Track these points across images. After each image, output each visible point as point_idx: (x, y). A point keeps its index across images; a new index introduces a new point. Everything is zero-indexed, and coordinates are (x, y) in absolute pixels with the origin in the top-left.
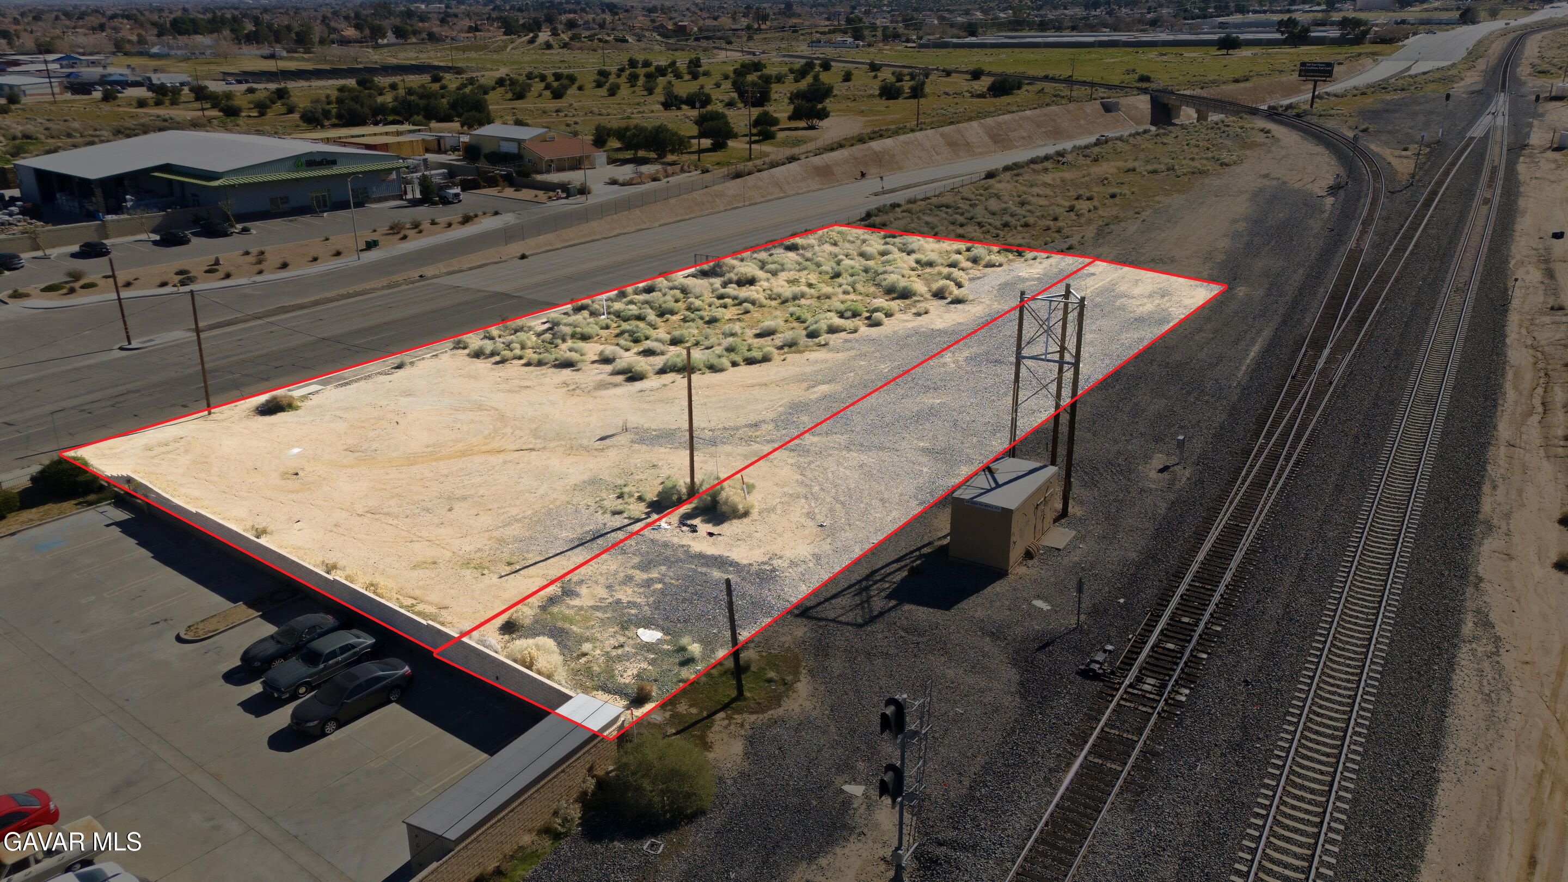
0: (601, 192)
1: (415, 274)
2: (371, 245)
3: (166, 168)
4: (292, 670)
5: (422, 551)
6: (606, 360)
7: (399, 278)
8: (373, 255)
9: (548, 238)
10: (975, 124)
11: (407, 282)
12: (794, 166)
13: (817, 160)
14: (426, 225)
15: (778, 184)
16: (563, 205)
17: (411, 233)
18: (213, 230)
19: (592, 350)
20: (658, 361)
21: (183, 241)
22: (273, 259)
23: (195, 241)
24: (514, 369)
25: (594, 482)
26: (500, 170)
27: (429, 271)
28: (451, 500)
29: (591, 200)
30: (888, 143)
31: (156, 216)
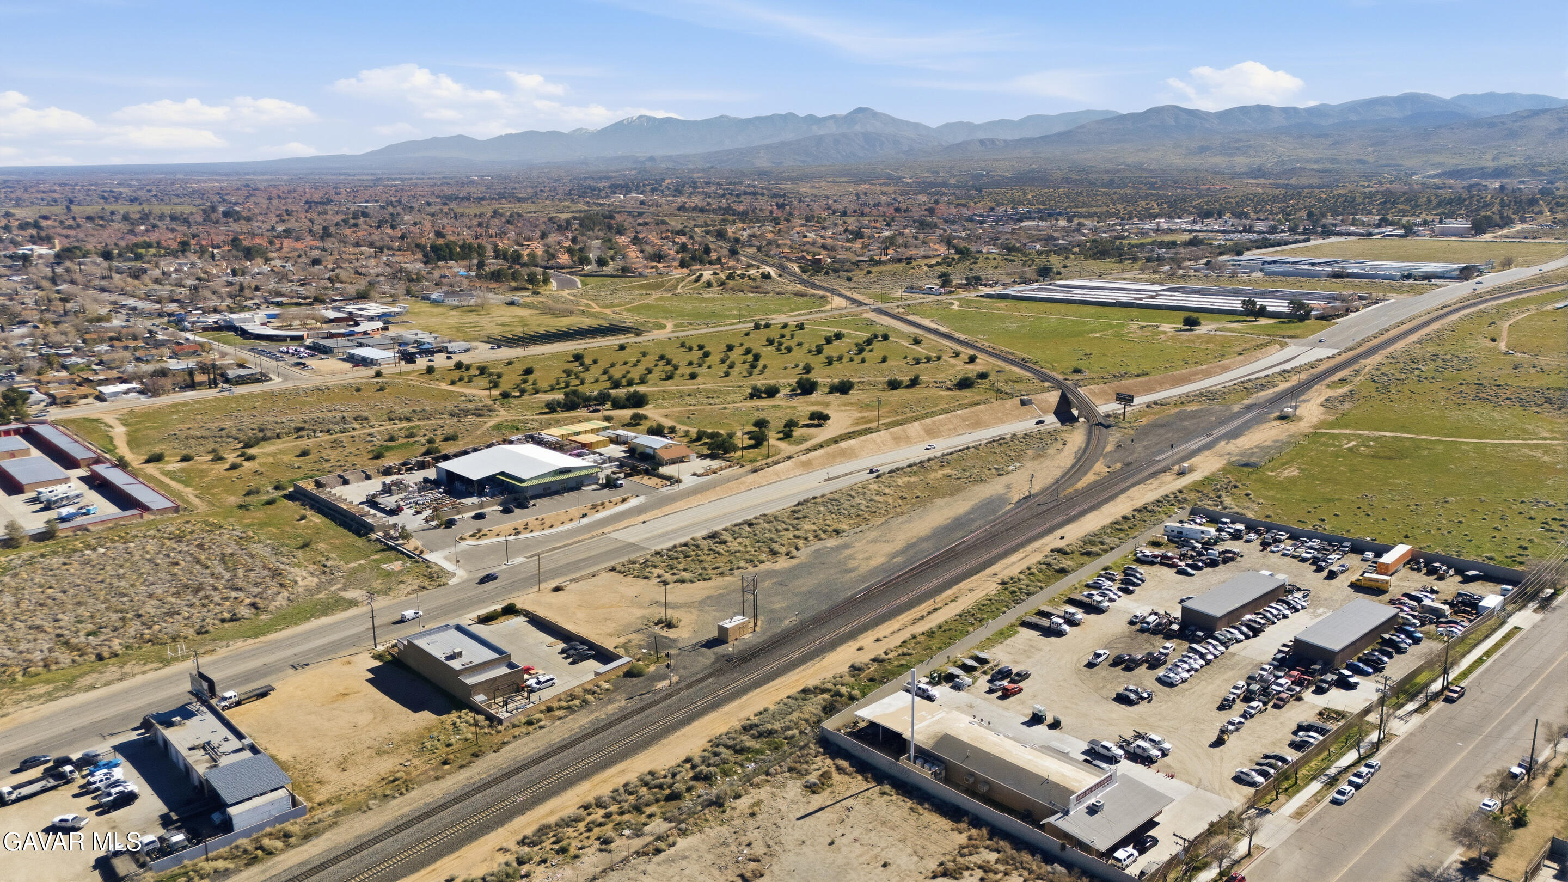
0: (688, 481)
1: (600, 531)
2: (584, 516)
3: (502, 474)
4: (572, 652)
5: (598, 631)
6: (659, 577)
7: (594, 533)
8: (585, 521)
9: (657, 513)
10: (916, 424)
11: (598, 535)
12: (789, 463)
13: (804, 458)
14: (607, 504)
15: (777, 474)
16: (669, 490)
17: (600, 508)
18: (523, 506)
19: (656, 571)
20: (675, 578)
21: (512, 511)
22: (548, 523)
23: (517, 511)
24: (630, 578)
25: (643, 617)
26: (643, 466)
27: (606, 530)
28: (606, 620)
29: (681, 486)
30: (852, 442)
31: (501, 498)
